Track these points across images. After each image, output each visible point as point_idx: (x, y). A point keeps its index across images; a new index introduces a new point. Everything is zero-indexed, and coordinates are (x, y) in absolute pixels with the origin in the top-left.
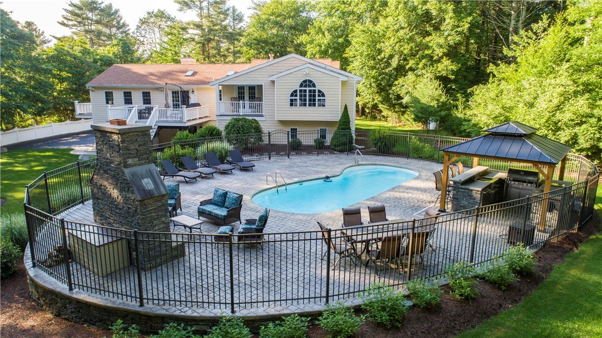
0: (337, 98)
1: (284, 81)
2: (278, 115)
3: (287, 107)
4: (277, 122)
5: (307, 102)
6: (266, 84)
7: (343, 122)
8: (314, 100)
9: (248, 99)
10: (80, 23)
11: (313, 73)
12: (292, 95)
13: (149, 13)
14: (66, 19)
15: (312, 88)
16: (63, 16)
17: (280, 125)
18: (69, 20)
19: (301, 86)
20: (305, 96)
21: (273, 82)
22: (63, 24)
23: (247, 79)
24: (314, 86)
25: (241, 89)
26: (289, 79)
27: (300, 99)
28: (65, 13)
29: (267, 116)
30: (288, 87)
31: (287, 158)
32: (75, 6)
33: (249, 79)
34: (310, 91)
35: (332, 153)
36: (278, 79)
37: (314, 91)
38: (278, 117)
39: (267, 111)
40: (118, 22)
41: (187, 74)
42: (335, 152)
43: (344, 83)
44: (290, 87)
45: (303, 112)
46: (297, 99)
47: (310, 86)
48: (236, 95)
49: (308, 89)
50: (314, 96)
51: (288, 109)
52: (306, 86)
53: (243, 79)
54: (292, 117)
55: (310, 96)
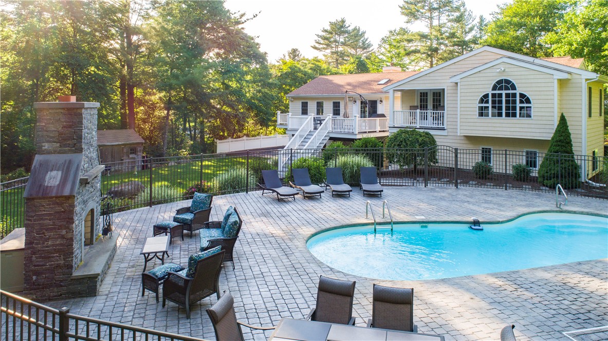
0: (551, 106)
1: (470, 83)
2: (462, 128)
3: (474, 117)
4: (463, 138)
5: (504, 111)
6: (449, 88)
7: (557, 141)
8: (514, 108)
9: (432, 108)
10: (328, 45)
11: (512, 70)
12: (482, 101)
13: (391, 32)
14: (318, 43)
15: (511, 92)
16: (316, 41)
17: (466, 142)
18: (320, 44)
19: (494, 88)
20: (500, 102)
21: (457, 83)
22: (315, 48)
23: (426, 82)
24: (514, 87)
25: (423, 95)
26: (477, 79)
27: (493, 107)
28: (317, 38)
29: (450, 130)
30: (477, 90)
31: (454, 187)
32: (326, 31)
33: (428, 82)
34: (507, 95)
35: (534, 188)
36: (462, 80)
37: (514, 95)
38: (462, 131)
39: (449, 123)
40: (364, 43)
41: (379, 83)
42: (544, 188)
43: (562, 83)
44: (479, 90)
45: (498, 125)
46: (488, 107)
47: (507, 88)
48: (416, 103)
49: (504, 92)
50: (514, 102)
51: (476, 120)
52: (501, 89)
53: (421, 82)
54: (482, 132)
55: (507, 102)
